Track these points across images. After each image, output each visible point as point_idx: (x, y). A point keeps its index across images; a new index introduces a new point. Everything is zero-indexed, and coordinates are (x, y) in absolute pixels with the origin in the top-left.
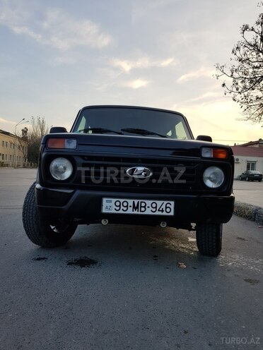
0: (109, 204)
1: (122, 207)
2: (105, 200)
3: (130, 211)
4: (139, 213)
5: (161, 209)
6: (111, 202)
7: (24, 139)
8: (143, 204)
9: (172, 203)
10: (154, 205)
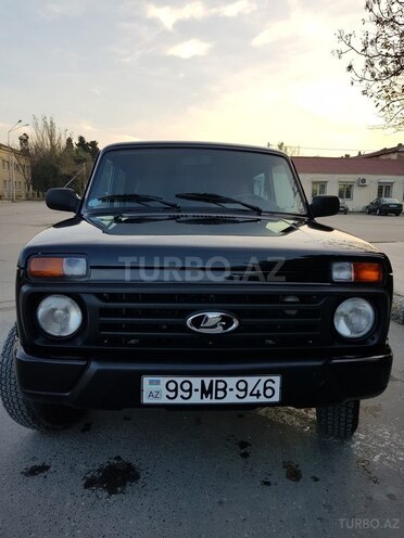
0: (154, 388)
1: (180, 392)
2: (146, 380)
3: (196, 399)
4: (214, 401)
5: (255, 392)
6: (158, 383)
7: (25, 152)
8: (221, 385)
9: (277, 379)
10: (242, 386)
